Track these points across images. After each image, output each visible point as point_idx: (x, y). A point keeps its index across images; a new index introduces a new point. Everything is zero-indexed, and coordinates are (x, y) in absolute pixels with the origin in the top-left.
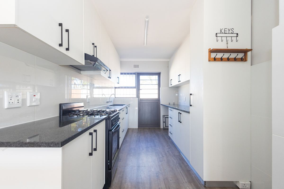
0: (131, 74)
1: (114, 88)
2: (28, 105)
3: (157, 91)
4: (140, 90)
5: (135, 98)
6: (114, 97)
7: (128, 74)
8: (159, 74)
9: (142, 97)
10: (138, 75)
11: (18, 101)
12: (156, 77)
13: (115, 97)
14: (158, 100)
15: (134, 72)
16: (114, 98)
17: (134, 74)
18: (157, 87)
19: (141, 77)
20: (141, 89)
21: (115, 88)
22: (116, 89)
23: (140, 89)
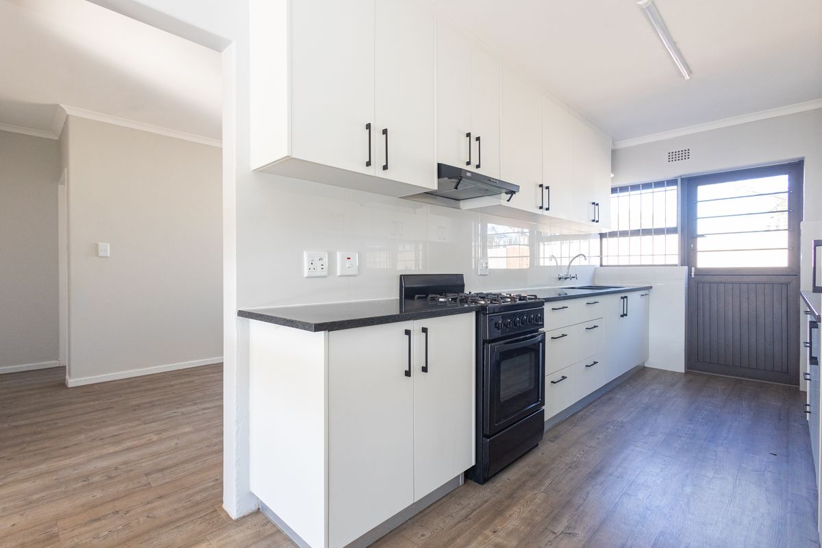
0: (659, 184)
1: (599, 236)
2: (338, 275)
3: (783, 239)
4: (699, 239)
5: (676, 265)
6: (599, 264)
7: (647, 186)
8: (795, 169)
9: (705, 261)
10: (689, 185)
11: (322, 267)
12: (782, 182)
13: (601, 265)
14: (791, 275)
15: (670, 176)
16: (596, 269)
17: (672, 182)
18: (783, 220)
19: (703, 191)
20: (702, 236)
21: (601, 238)
22: (604, 240)
23: (699, 232)
